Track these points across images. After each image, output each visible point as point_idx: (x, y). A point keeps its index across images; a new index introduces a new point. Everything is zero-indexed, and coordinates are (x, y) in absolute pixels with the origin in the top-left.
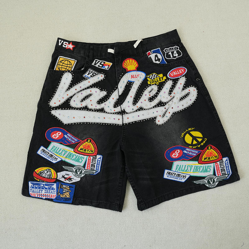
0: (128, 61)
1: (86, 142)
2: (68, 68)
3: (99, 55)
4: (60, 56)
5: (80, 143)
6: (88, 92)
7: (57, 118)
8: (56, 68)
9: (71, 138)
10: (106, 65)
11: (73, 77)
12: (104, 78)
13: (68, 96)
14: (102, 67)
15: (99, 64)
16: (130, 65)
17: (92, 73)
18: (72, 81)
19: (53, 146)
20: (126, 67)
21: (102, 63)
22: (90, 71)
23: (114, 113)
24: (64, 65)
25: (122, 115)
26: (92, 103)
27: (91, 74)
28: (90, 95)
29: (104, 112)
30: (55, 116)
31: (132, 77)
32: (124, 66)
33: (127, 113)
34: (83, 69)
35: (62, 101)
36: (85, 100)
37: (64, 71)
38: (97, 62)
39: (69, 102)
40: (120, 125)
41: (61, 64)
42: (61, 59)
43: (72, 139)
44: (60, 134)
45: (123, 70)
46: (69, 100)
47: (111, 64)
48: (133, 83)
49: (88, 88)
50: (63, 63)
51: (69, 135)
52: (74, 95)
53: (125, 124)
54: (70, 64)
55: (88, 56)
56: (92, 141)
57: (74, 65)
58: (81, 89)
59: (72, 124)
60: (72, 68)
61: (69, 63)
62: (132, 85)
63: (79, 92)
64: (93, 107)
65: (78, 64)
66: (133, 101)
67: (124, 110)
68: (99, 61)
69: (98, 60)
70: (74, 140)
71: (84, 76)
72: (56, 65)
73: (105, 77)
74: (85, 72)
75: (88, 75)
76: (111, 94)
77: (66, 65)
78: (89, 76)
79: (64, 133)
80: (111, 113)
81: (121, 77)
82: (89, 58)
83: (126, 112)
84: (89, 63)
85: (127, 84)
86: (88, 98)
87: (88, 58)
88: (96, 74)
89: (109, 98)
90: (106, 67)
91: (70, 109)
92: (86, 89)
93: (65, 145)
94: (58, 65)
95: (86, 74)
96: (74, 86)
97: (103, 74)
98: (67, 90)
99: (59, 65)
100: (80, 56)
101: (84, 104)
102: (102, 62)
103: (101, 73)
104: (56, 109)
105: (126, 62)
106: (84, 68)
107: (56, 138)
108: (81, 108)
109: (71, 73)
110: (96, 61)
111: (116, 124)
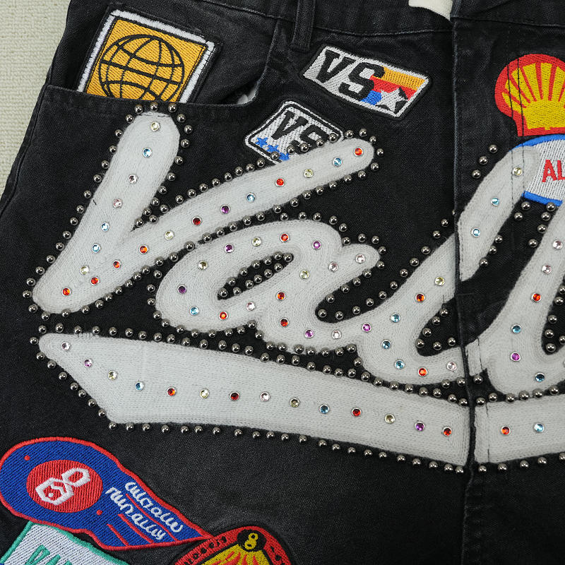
0: (530, 70)
1: (236, 548)
2: (158, 87)
3: (350, 21)
4: (117, 13)
5: (196, 550)
6: (267, 240)
7: (69, 379)
8: (90, 83)
9: (147, 514)
10: (389, 87)
11: (185, 142)
12: (375, 166)
13: (149, 260)
14: (361, 96)
15: (343, 77)
16: (537, 95)
17: (302, 129)
18: (174, 168)
19: (35, 545)
20: (516, 108)
21: (367, 74)
22: (290, 115)
23: (416, 389)
24: (135, 64)
25: (472, 405)
26: (284, 310)
27: (295, 135)
28: (281, 261)
29: (359, 373)
30: (58, 369)
31: (550, 171)
32: (506, 97)
33: (502, 397)
34: (245, 100)
35: (113, 281)
36: (243, 289)
37: (133, 103)
38: (336, 62)
39: (152, 294)
40: (455, 467)
41: (121, 58)
42: (122, 30)
43: (152, 520)
44: (85, 478)
45: (496, 128)
46: (147, 281)
47: (419, 82)
48: (552, 213)
49: (271, 216)
50: (133, 56)
51: (134, 491)
52: (181, 254)
53: (487, 465)
54: (173, 66)
55: (288, 25)
56: (271, 541)
57: (199, 71)
58: (225, 220)
59: (155, 427)
60: (182, 85)
61: (166, 58)
62: (546, 222)
63: (214, 236)
64: (291, 338)
65: (224, 66)
66: (549, 325)
67: (484, 374)
68: (346, 62)
69: (343, 54)
70: (161, 526)
71: (251, 140)
72: (92, 61)
73: (376, 159)
74: (258, 115)
75: (276, 136)
76: (412, 269)
77: (151, 69)
78: (283, 143)
79: (106, 478)
80: (402, 387)
81: (486, 169)
82: (289, 39)
83: (494, 390)
84: (287, 68)
85: (514, 212)
86: (265, 279)
87: (283, 35)
88: (325, 137)
89: (390, 292)
90: (389, 100)
91: (149, 338)
92: (254, 221)
93: (106, 552)
94: (103, 61)
95: (266, 134)
96: (186, 198)
97: (366, 138)
98: (145, 218)
99: (110, 63)
100: (236, 21)
101: (238, 312)
102: (361, 67)
103: (356, 135)
104: (68, 330)
105: (514, 74)
106: (253, 95)
107: (56, 502)
108: (220, 335)
109: (173, 115)
110: (330, 57)
111: (426, 461)
